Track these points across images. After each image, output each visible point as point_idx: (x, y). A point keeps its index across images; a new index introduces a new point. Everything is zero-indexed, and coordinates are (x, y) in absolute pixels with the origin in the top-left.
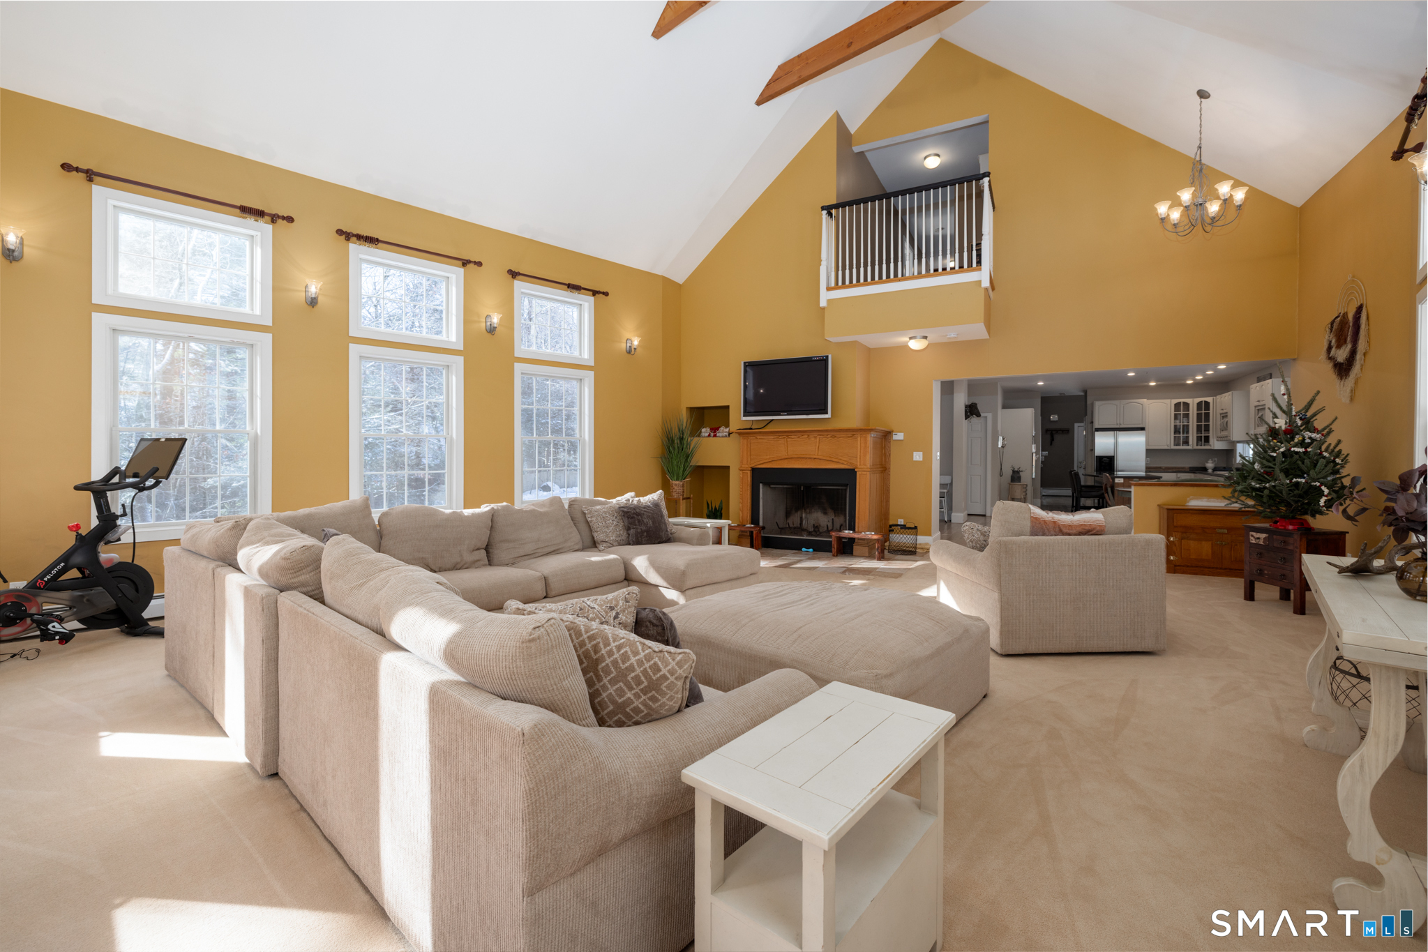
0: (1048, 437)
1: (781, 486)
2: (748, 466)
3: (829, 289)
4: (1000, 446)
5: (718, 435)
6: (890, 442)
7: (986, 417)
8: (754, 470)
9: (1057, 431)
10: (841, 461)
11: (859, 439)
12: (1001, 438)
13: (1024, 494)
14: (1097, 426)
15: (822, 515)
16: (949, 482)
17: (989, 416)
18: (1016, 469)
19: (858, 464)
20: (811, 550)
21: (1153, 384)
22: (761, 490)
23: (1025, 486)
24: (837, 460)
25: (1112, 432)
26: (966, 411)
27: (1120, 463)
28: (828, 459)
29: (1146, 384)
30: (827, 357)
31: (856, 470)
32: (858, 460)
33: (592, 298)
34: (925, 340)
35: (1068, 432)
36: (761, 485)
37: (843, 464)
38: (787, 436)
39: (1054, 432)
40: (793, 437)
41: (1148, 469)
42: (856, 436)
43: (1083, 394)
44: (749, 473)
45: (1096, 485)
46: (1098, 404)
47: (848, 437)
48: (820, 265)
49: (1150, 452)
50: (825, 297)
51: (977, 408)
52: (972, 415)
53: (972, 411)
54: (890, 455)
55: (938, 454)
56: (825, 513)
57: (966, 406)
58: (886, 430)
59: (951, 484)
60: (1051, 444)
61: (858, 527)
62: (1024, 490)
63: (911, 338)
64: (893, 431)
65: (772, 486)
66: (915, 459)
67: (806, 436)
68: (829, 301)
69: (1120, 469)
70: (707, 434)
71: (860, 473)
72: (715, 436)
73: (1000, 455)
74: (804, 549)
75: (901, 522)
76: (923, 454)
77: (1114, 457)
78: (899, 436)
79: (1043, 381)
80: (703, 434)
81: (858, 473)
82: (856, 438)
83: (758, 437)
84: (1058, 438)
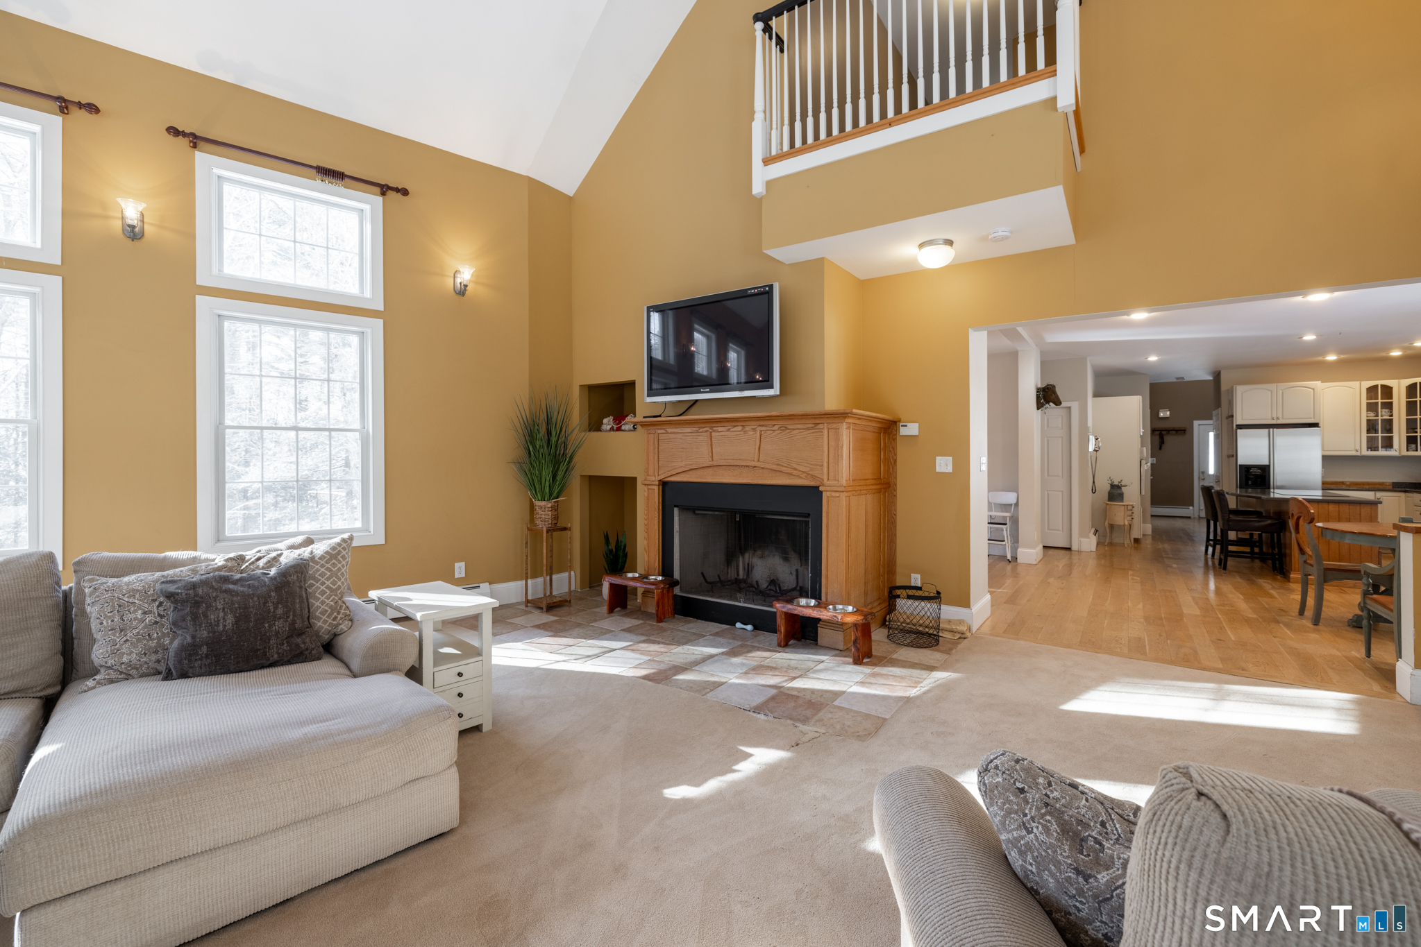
0: (1157, 438)
1: (710, 513)
2: (655, 479)
3: (767, 161)
4: (1091, 449)
5: (623, 428)
6: (895, 440)
7: (1070, 408)
8: (664, 484)
9: (1168, 431)
10: (795, 473)
11: (825, 432)
12: (1092, 439)
13: (1129, 518)
14: (1239, 420)
15: (782, 561)
16: (1014, 501)
17: (1075, 406)
18: (1116, 483)
19: (825, 477)
20: (749, 627)
21: (1332, 358)
22: (676, 519)
23: (1130, 508)
24: (789, 471)
25: (1266, 431)
26: (1038, 398)
27: (1279, 474)
28: (775, 467)
29: (1320, 358)
30: (771, 286)
31: (821, 489)
32: (825, 470)
33: (380, 199)
34: (948, 247)
35: (1183, 432)
36: (676, 511)
37: (799, 477)
38: (711, 428)
39: (1163, 433)
40: (720, 429)
41: (1326, 486)
42: (821, 426)
43: (1210, 378)
44: (656, 490)
45: (1240, 508)
46: (1240, 391)
47: (808, 429)
48: (753, 120)
49: (1327, 460)
50: (761, 176)
51: (1055, 393)
52: (1048, 402)
53: (1047, 396)
54: (895, 461)
55: (984, 460)
56: (786, 559)
57: (1038, 390)
58: (887, 417)
59: (1017, 504)
60: (1160, 448)
61: (827, 594)
62: (1130, 513)
63: (921, 246)
64: (900, 421)
65: (697, 512)
66: (938, 469)
67: (740, 428)
68: (769, 184)
69: (1278, 483)
70: (609, 427)
71: (828, 494)
72: (619, 429)
73: (1092, 463)
74: (739, 625)
75: (916, 580)
76: (953, 459)
77: (1269, 466)
78: (911, 429)
79: (1157, 353)
80: (604, 427)
81: (824, 495)
82: (821, 431)
83: (669, 430)
84: (1169, 439)
